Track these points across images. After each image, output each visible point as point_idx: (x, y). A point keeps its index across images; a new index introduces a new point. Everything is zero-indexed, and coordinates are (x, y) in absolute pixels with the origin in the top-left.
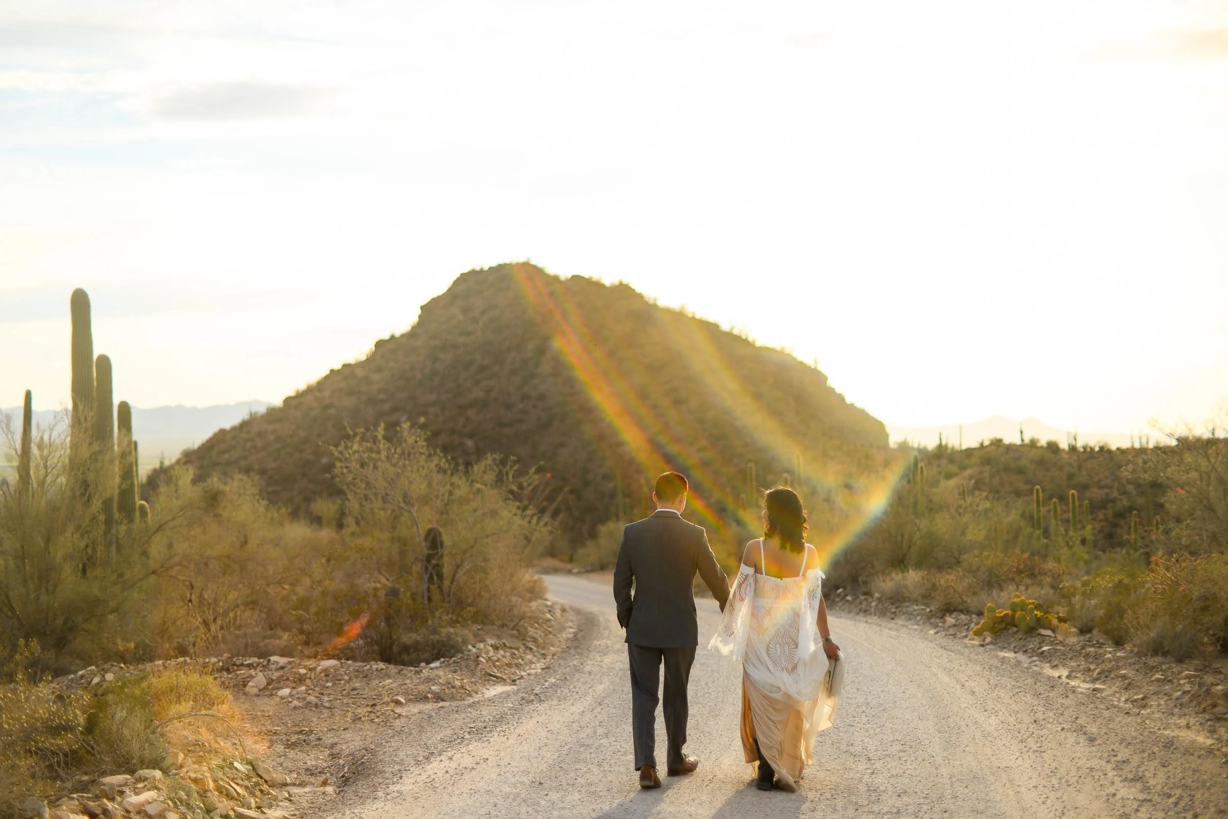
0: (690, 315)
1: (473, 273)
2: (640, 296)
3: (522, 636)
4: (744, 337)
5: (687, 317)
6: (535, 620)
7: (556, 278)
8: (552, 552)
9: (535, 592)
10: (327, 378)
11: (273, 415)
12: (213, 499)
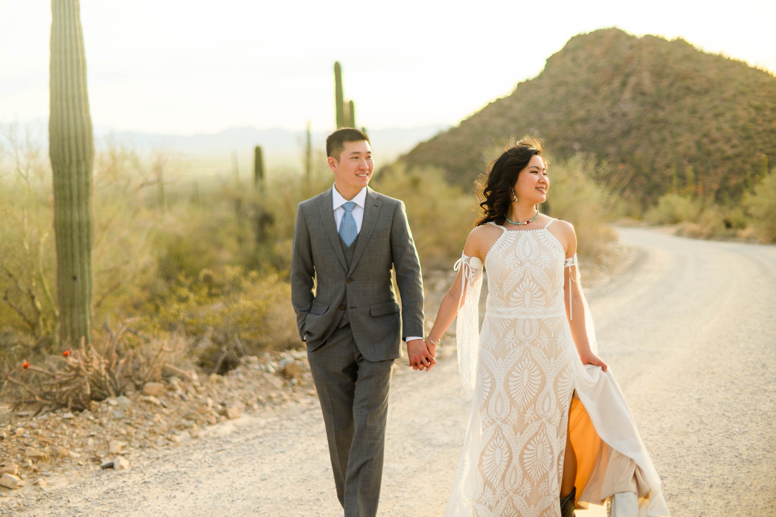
0: (727, 58)
1: (579, 36)
2: (691, 46)
3: (599, 262)
4: (765, 71)
5: (724, 59)
6: (608, 254)
7: (633, 37)
8: (629, 214)
9: (611, 238)
10: (487, 108)
11: (453, 132)
12: (415, 183)
